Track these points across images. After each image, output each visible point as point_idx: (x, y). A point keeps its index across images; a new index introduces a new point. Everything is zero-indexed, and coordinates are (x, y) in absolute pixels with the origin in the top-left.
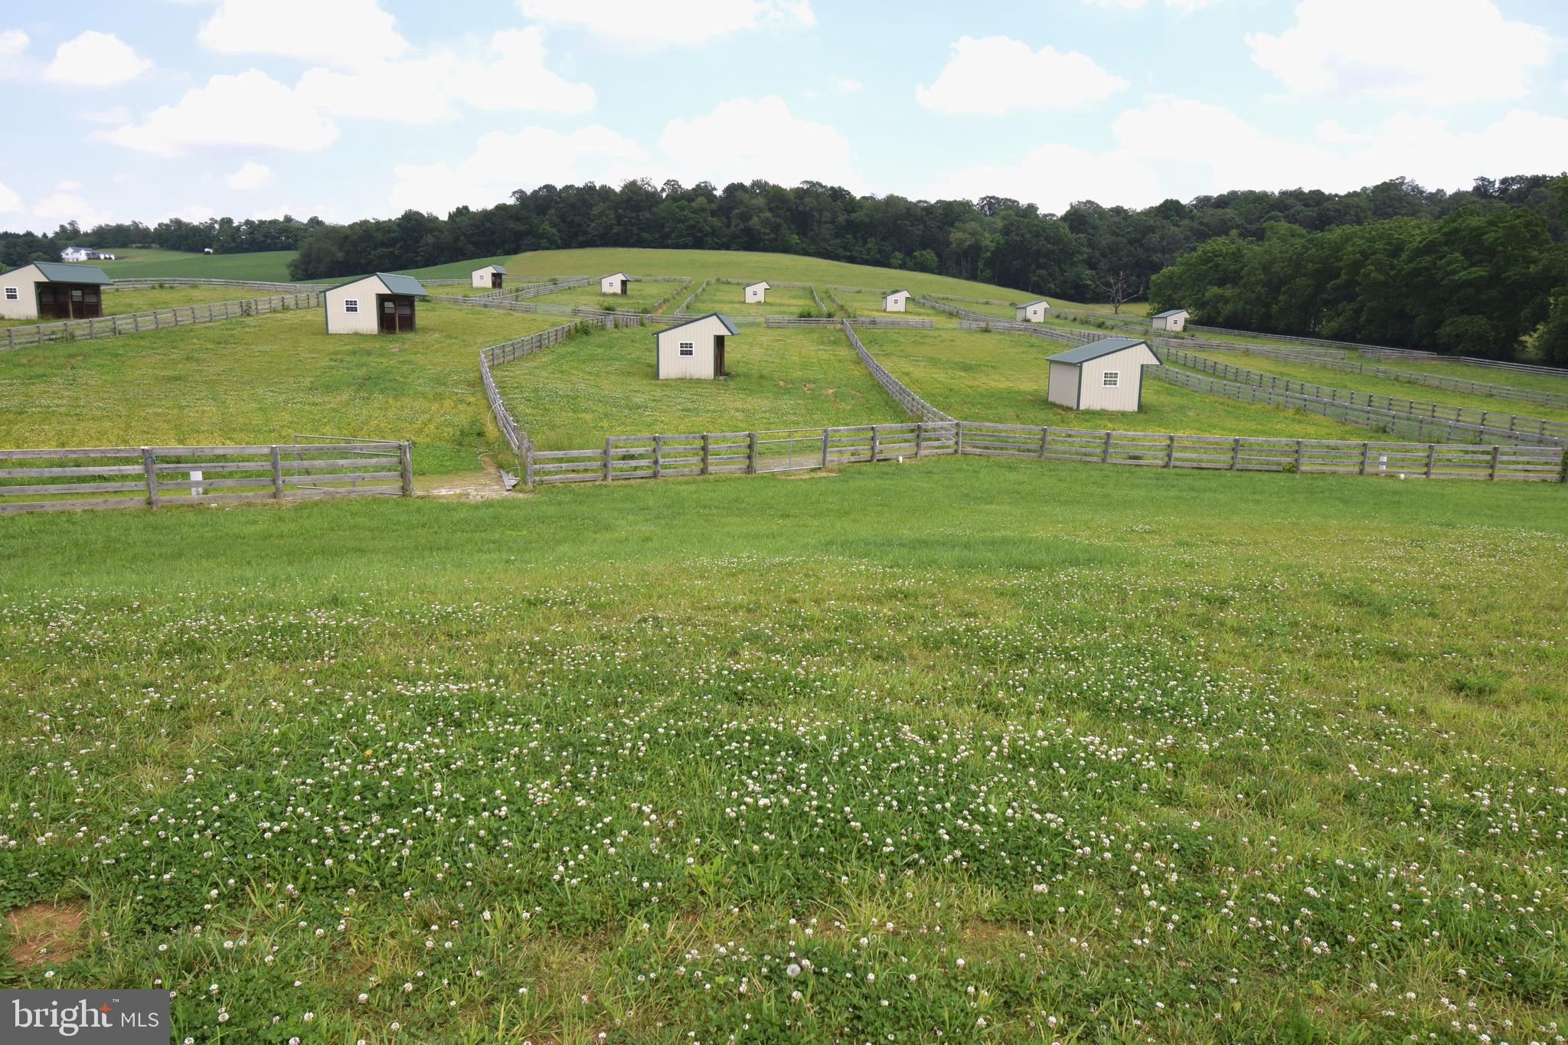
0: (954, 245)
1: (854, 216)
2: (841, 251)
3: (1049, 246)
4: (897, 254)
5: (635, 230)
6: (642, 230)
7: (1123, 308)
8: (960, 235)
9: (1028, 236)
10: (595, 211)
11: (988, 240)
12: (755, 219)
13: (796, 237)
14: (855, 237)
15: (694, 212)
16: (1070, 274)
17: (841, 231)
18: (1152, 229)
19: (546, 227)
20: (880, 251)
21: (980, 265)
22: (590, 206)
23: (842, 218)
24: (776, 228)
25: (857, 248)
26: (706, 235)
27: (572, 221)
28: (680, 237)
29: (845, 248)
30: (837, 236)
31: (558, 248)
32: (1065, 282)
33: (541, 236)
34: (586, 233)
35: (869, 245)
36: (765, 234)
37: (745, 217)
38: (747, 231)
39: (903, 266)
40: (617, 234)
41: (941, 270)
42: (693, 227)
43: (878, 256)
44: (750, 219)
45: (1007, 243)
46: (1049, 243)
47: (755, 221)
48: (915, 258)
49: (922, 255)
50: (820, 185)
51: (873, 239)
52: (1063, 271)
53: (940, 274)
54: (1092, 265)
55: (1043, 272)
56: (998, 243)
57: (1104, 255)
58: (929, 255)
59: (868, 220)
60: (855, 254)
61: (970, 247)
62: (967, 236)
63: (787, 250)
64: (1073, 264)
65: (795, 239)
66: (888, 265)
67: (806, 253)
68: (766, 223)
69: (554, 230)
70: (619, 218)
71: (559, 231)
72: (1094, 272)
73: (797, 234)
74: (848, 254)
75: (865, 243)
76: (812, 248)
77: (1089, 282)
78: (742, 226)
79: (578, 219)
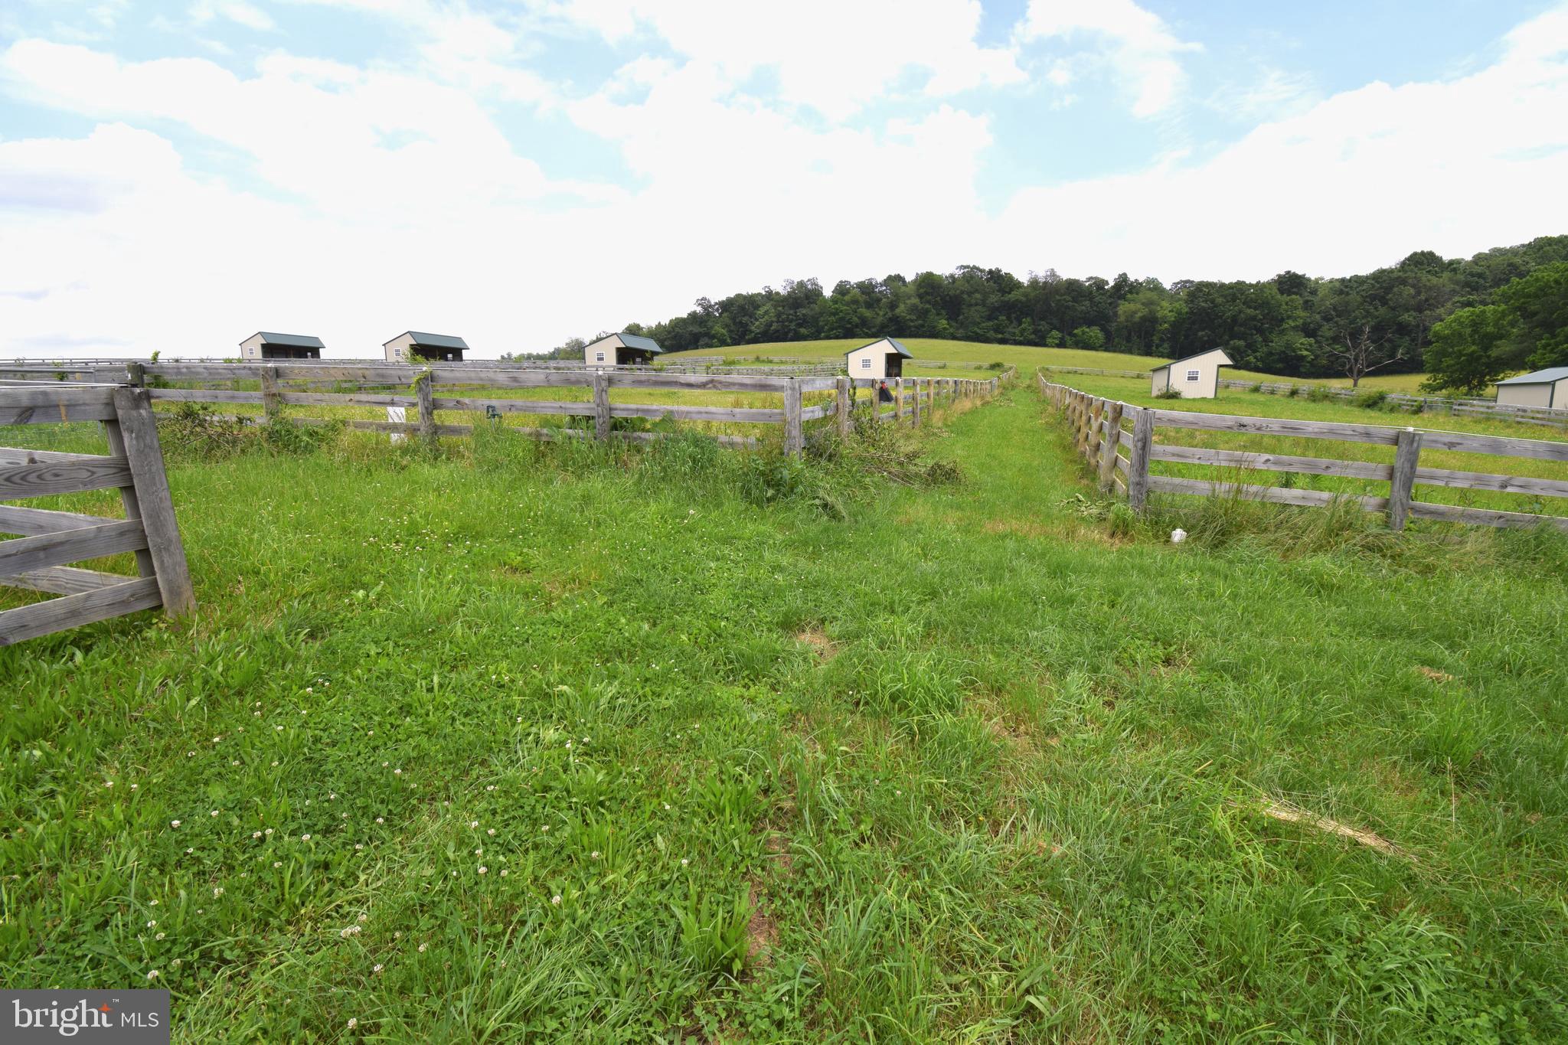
0: (1122, 319)
1: (1007, 297)
2: (991, 334)
3: (1249, 311)
4: (1055, 333)
5: (793, 326)
6: (800, 325)
7: (1362, 382)
8: (1132, 306)
9: (1220, 300)
10: (761, 311)
11: (1166, 311)
12: (902, 307)
13: (944, 322)
14: (1009, 318)
15: (848, 304)
16: (1277, 343)
17: (993, 313)
18: (1403, 282)
19: (718, 329)
20: (1035, 332)
21: (1156, 339)
22: (757, 307)
23: (994, 299)
24: (924, 313)
25: (1010, 330)
26: (857, 326)
27: (741, 322)
28: (832, 329)
29: (997, 330)
30: (989, 318)
31: (728, 345)
32: (1271, 354)
33: (713, 337)
34: (751, 332)
35: (1023, 326)
36: (912, 321)
37: (893, 306)
38: (895, 320)
39: (1062, 345)
40: (777, 331)
41: (1109, 346)
42: (842, 319)
43: (1033, 336)
44: (897, 307)
45: (1192, 313)
46: (1250, 307)
47: (901, 309)
48: (1075, 335)
49: (1084, 333)
50: (978, 269)
51: (1029, 319)
52: (1266, 341)
53: (1107, 350)
54: (1309, 331)
55: (1242, 343)
56: (1179, 313)
57: (1327, 319)
58: (1095, 333)
59: (1024, 299)
60: (1007, 336)
61: (1144, 319)
62: (1139, 306)
63: (934, 334)
64: (1283, 332)
65: (943, 323)
66: (1045, 345)
67: (954, 338)
68: (913, 309)
69: (724, 331)
70: (779, 315)
71: (730, 331)
72: (1312, 340)
73: (947, 319)
74: (1000, 336)
75: (1020, 323)
76: (961, 332)
77: (1305, 353)
78: (890, 314)
79: (745, 319)
